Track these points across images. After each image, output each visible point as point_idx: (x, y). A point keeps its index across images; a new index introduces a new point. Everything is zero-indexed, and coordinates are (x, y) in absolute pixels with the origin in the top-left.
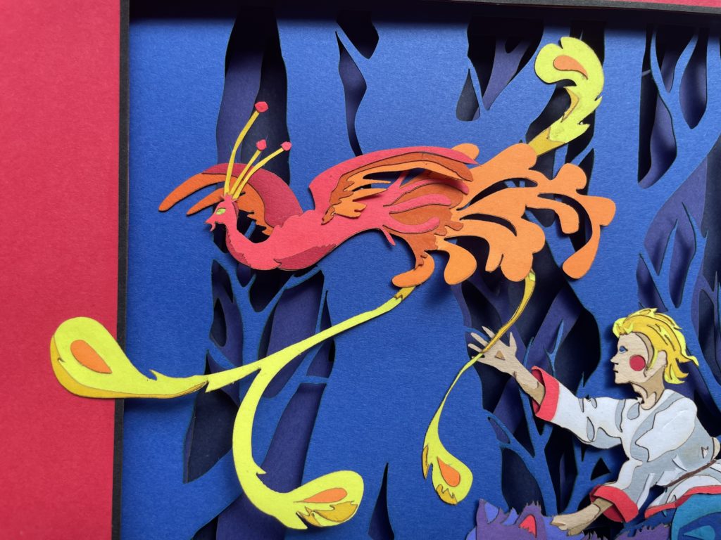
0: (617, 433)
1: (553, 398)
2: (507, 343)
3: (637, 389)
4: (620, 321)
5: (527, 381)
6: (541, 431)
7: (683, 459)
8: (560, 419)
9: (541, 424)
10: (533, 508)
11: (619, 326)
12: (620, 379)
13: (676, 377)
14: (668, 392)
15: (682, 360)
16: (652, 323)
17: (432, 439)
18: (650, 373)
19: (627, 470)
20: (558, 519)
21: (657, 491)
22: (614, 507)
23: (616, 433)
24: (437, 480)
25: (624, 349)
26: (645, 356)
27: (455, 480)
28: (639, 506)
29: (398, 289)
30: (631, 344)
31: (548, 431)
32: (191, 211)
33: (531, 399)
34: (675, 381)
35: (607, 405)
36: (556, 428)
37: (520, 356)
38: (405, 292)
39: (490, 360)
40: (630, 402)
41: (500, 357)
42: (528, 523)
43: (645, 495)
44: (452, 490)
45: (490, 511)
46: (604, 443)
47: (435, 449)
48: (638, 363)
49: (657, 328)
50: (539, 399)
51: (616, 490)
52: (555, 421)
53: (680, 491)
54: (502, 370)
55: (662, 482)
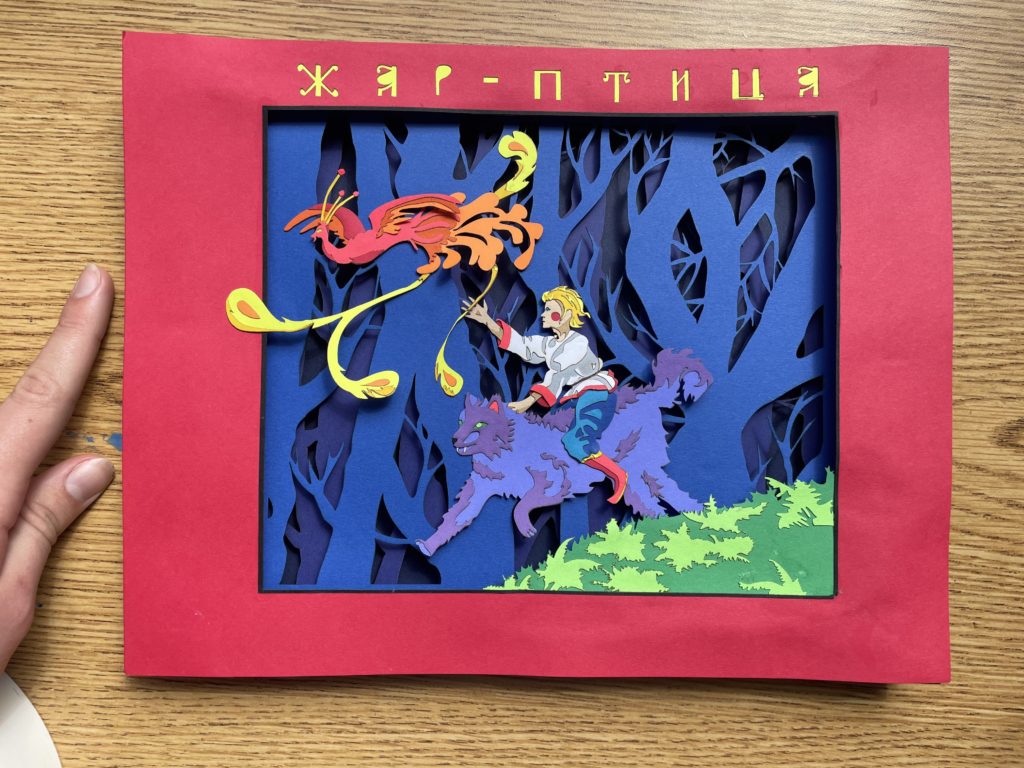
0: (543, 355)
1: (508, 337)
2: (482, 306)
3: (555, 331)
4: (546, 293)
5: (494, 327)
6: (502, 356)
7: (581, 369)
8: (512, 348)
9: (503, 352)
10: (497, 397)
11: (546, 296)
12: (545, 326)
13: (577, 323)
14: (572, 332)
15: (581, 315)
16: (564, 294)
17: (440, 359)
18: (563, 322)
19: (548, 377)
20: (511, 404)
21: (566, 388)
22: (543, 397)
23: (541, 354)
24: (443, 383)
25: (548, 309)
26: (560, 312)
27: (453, 383)
28: (557, 396)
29: (420, 275)
30: (553, 306)
31: (506, 356)
32: (302, 231)
33: (497, 338)
34: (576, 326)
35: (538, 339)
36: (510, 353)
37: (490, 313)
38: (424, 277)
39: (473, 316)
40: (550, 338)
41: (478, 314)
42: (494, 406)
43: (560, 390)
44: (452, 388)
45: (473, 399)
46: (535, 361)
47: (442, 365)
48: (556, 316)
49: (566, 297)
50: (500, 338)
51: (543, 387)
52: (509, 349)
53: (580, 388)
54: (480, 321)
55: (569, 383)
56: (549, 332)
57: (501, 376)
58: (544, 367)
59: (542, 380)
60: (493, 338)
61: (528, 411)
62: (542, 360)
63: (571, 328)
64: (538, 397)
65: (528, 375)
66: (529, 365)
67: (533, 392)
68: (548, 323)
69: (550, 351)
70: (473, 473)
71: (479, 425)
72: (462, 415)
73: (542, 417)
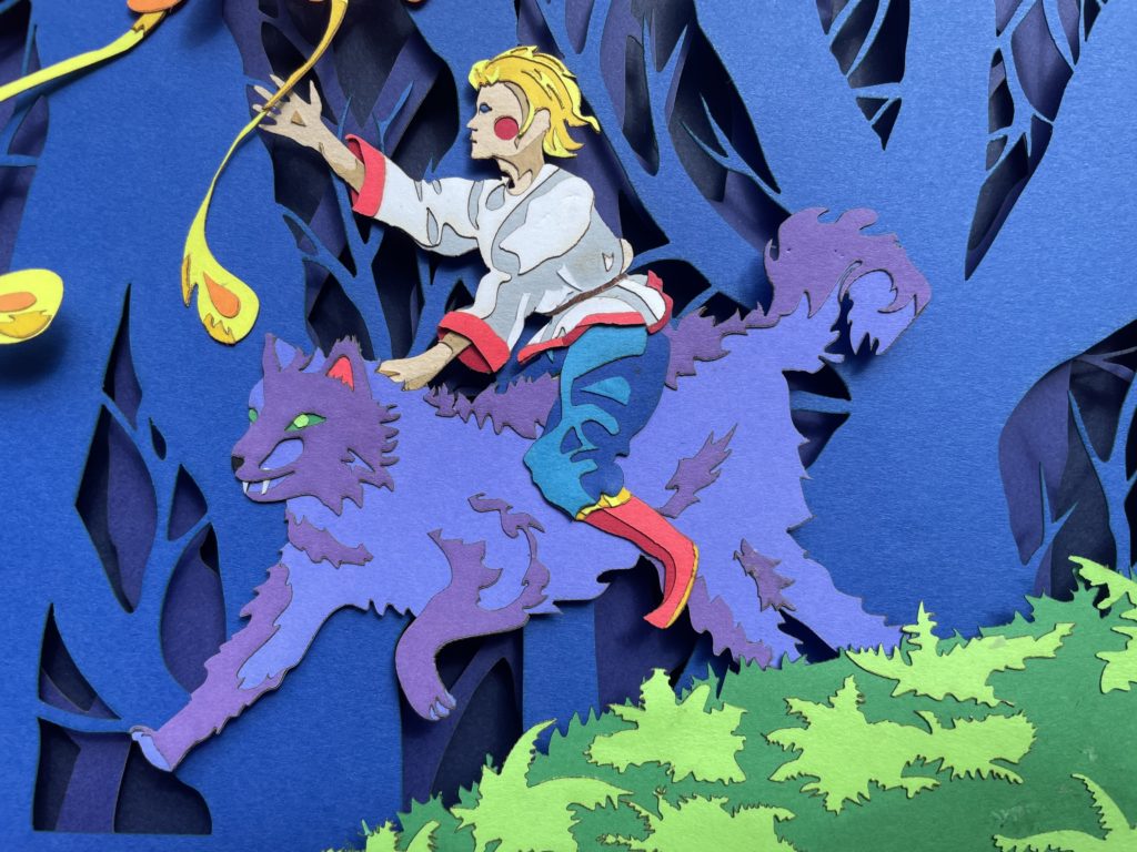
0: (470, 231)
1: (376, 182)
2: (307, 99)
3: (503, 166)
4: (480, 65)
5: (340, 157)
7: (574, 269)
8: (389, 213)
9: (366, 224)
10: (349, 345)
11: (478, 73)
12: (479, 152)
13: (563, 146)
14: (551, 168)
15: (574, 122)
16: (530, 67)
17: (196, 243)
20: (388, 366)
23: (469, 230)
24: (205, 308)
25: (486, 108)
26: (518, 118)
27: (232, 309)
28: (511, 344)
29: (137, 15)
30: (499, 100)
31: (376, 236)
34: (561, 153)
35: (457, 187)
36: (382, 225)
38: (149, 21)
39: (283, 128)
40: (490, 184)
41: (298, 123)
42: (342, 368)
43: (518, 328)
44: (227, 323)
45: (284, 353)
46: (452, 248)
47: (200, 262)
48: (506, 127)
49: (535, 77)
50: (357, 186)
51: (472, 317)
52: (379, 217)
53: (570, 321)
54: (304, 143)
55: (543, 308)
56: (488, 168)
57: (362, 290)
58: (473, 262)
59: (470, 301)
60: (339, 187)
61: (435, 382)
62: (471, 246)
63: (549, 159)
64: (460, 345)
65: (436, 288)
66: (438, 262)
67: (445, 331)
68: (485, 143)
69: (490, 220)
70: (288, 550)
71: (302, 421)
72: (257, 395)
73: (472, 399)
